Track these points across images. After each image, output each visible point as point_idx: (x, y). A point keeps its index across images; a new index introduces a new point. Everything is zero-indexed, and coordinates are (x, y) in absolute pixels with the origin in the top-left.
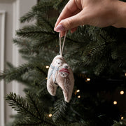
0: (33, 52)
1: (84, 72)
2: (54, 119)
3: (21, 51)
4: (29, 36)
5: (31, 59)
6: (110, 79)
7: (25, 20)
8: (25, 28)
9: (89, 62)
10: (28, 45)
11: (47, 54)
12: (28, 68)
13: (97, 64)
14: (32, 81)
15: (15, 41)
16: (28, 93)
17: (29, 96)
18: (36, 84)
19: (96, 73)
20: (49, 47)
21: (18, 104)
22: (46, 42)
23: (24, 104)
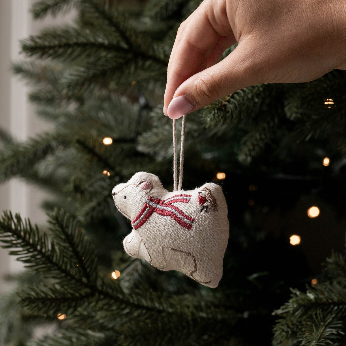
0: (69, 98)
1: (208, 156)
2: (125, 286)
3: (34, 98)
4: (56, 56)
5: (62, 119)
6: (281, 176)
7: (45, 10)
8: (46, 35)
9: (222, 128)
10: (54, 81)
11: (106, 105)
12: (54, 144)
13: (245, 132)
14: (66, 181)
15: (18, 70)
16: (54, 213)
17: (57, 221)
18: (77, 189)
19: (241, 158)
20: (113, 85)
21: (26, 244)
22: (104, 73)
23: (43, 244)
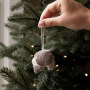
0: (21, 34)
1: (62, 51)
2: (38, 88)
3: (11, 34)
4: (18, 22)
5: (19, 40)
6: (83, 57)
7: (15, 8)
9: (66, 43)
10: (17, 29)
11: (32, 36)
12: (17, 47)
13: (73, 44)
14: (21, 58)
15: (7, 26)
16: (17, 67)
17: (18, 70)
18: (24, 60)
19: (72, 51)
20: (34, 30)
21: (9, 76)
22: (32, 27)
23: (14, 76)
